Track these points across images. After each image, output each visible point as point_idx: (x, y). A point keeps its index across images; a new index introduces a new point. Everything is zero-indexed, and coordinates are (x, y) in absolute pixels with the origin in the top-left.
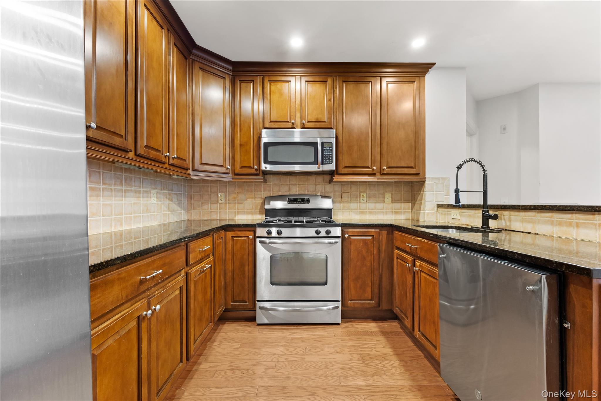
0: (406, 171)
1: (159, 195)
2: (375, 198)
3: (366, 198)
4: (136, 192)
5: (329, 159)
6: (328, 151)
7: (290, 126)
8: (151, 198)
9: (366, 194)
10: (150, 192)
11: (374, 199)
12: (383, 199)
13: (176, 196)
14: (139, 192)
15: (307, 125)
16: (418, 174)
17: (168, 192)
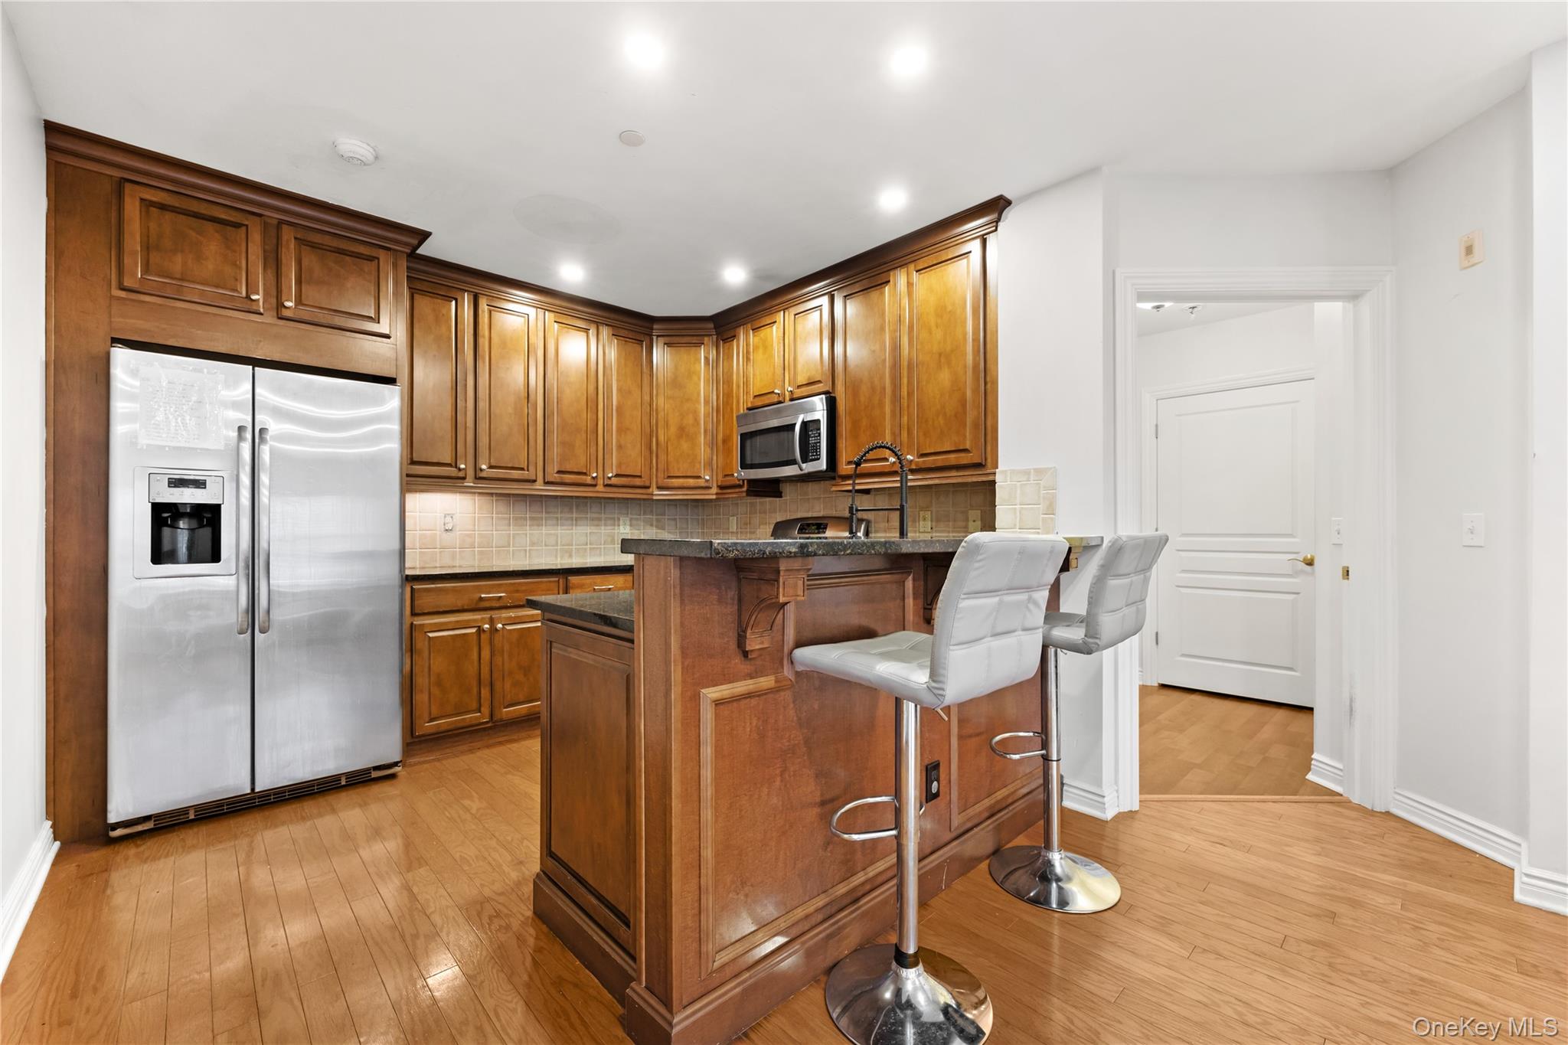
0: (953, 459)
1: (634, 522)
2: (949, 521)
3: (932, 521)
4: (593, 519)
5: (816, 452)
6: (814, 437)
7: (776, 400)
8: (619, 526)
9: (929, 512)
10: (619, 519)
11: (947, 523)
12: (964, 524)
13: (673, 523)
14: (600, 519)
15: (798, 393)
16: (979, 466)
17: (654, 517)
